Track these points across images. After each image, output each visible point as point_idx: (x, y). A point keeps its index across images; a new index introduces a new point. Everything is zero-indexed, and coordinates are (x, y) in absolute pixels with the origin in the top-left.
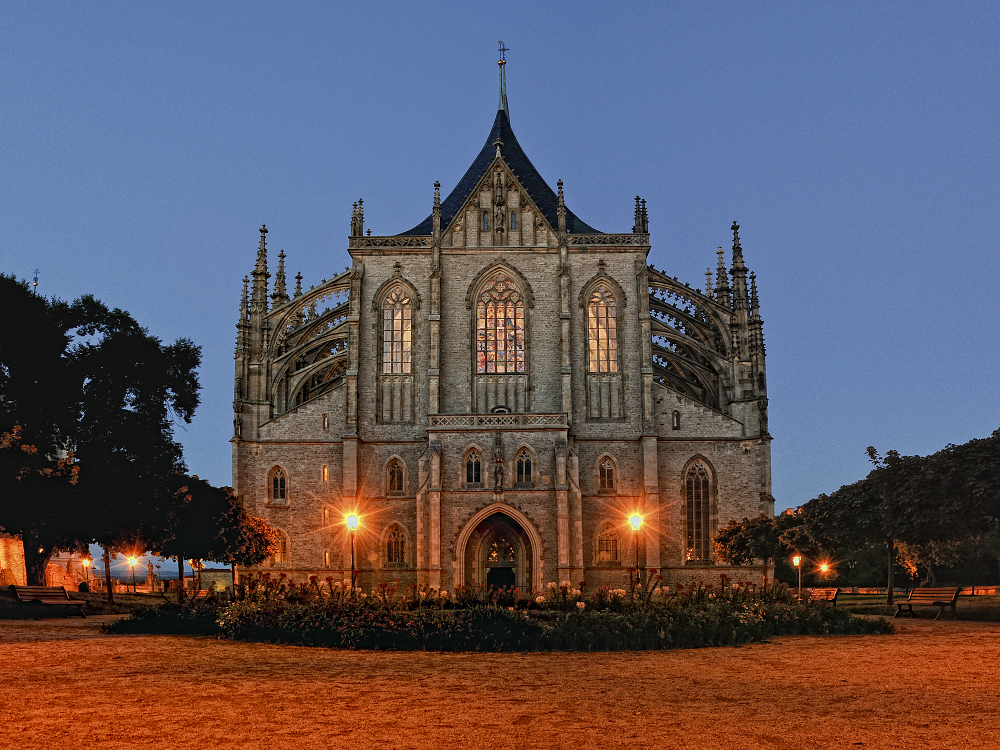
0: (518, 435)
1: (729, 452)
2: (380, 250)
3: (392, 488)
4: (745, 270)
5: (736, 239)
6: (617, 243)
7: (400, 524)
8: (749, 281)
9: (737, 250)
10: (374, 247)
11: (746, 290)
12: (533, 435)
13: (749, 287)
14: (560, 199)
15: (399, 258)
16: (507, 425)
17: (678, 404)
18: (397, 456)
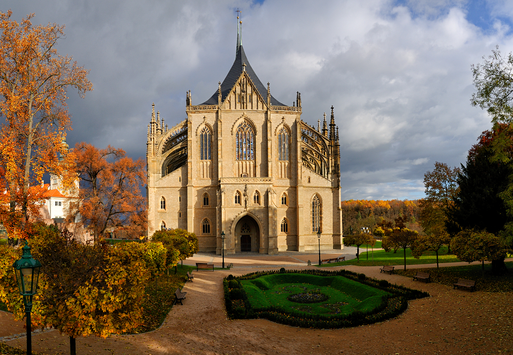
0: (254, 185)
1: (327, 192)
2: (198, 111)
3: (205, 204)
4: (334, 125)
5: (332, 113)
6: (289, 110)
7: (208, 218)
8: (336, 129)
9: (332, 117)
10: (196, 110)
11: (334, 133)
12: (260, 185)
13: (335, 132)
14: (268, 91)
15: (205, 114)
16: (251, 182)
17: (310, 173)
18: (207, 192)
